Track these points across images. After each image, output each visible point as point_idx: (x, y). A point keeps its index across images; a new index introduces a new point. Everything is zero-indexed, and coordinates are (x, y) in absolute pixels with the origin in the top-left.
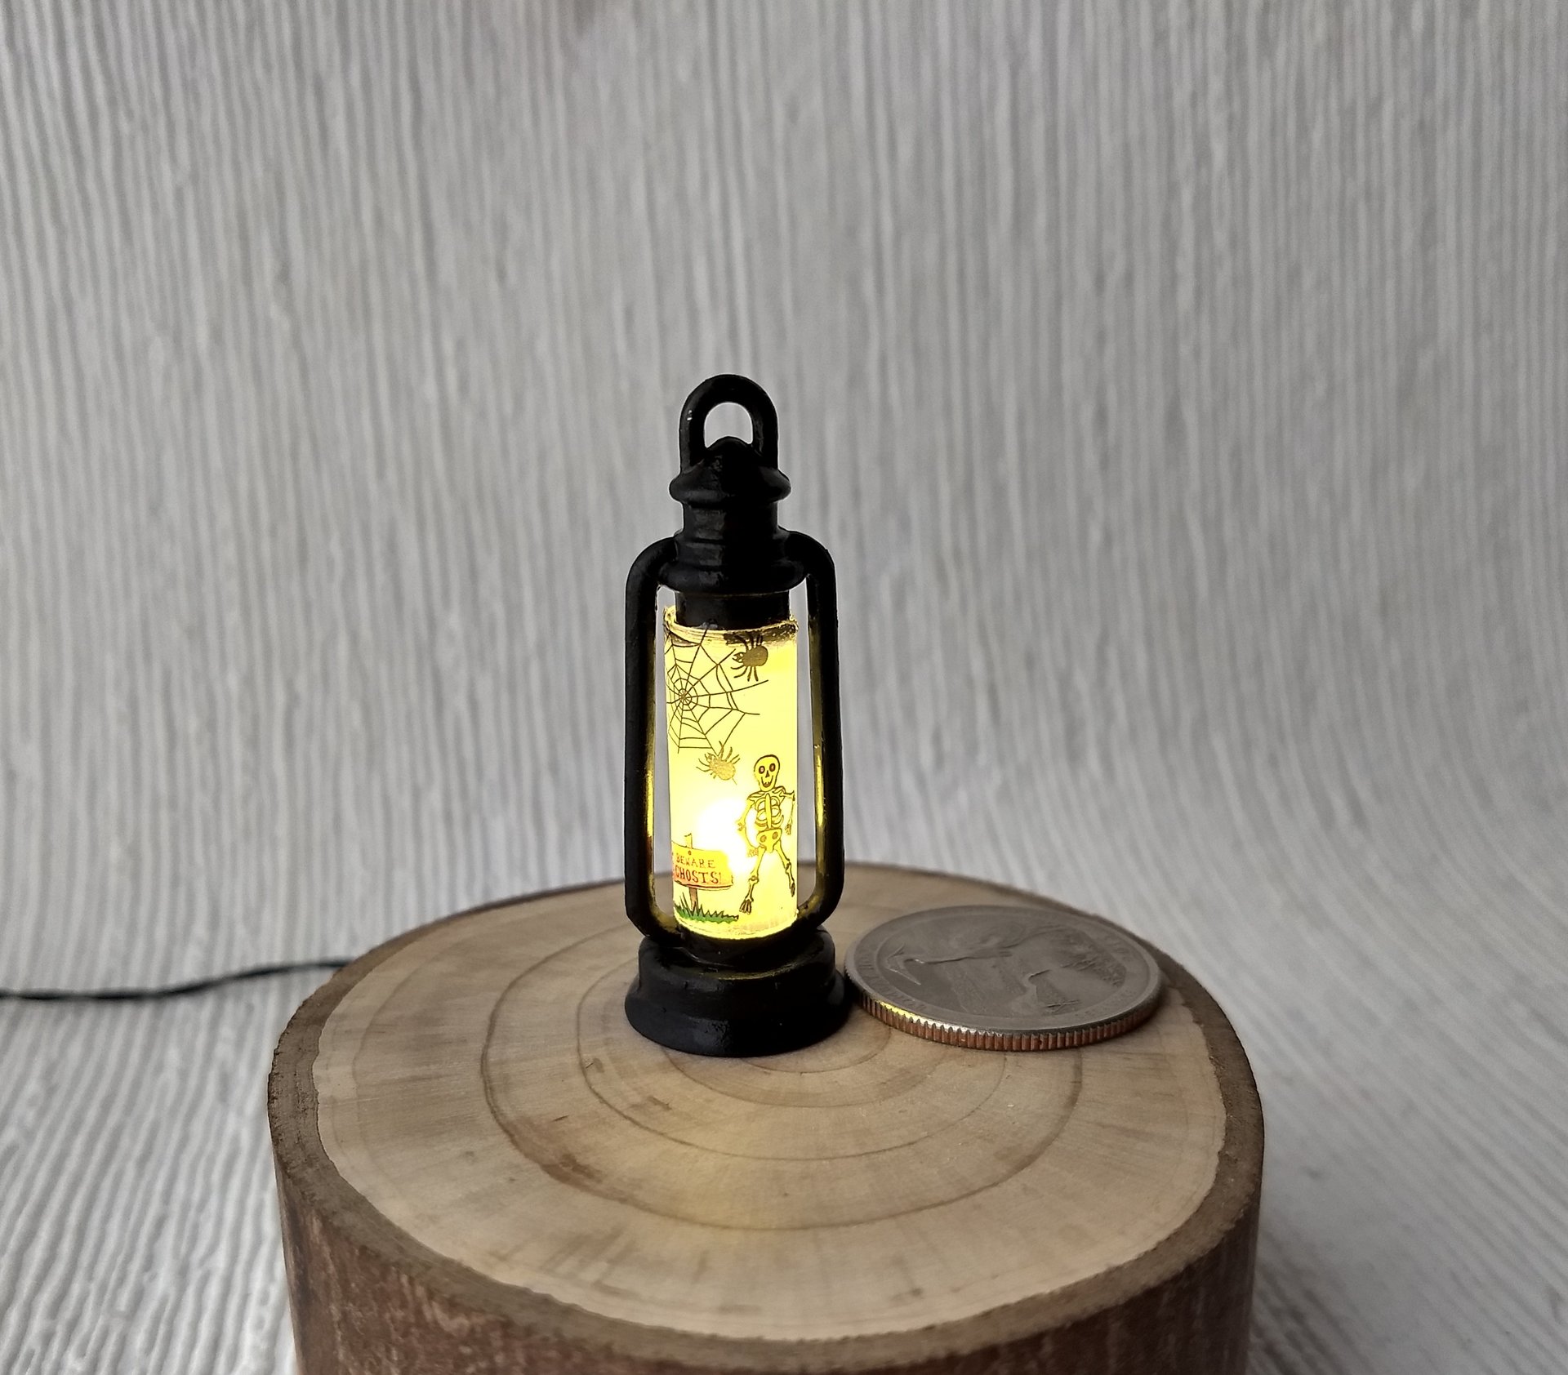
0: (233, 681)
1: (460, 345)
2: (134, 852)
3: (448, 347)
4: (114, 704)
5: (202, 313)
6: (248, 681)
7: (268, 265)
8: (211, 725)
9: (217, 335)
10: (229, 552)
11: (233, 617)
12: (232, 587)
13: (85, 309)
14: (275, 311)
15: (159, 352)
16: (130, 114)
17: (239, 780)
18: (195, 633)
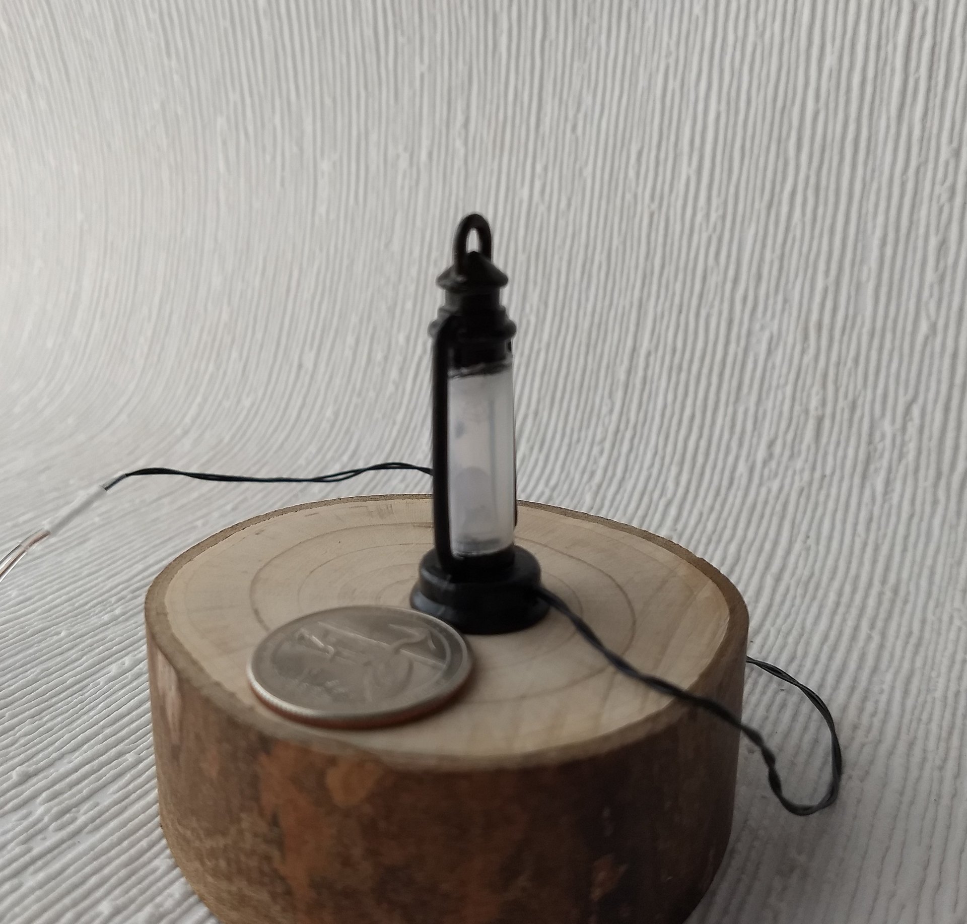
0: (401, 339)
1: (546, 169)
2: (336, 414)
3: (539, 168)
4: (350, 340)
5: (425, 143)
6: (408, 339)
7: (460, 118)
8: (386, 358)
9: (430, 154)
10: (414, 271)
11: (409, 305)
12: (412, 288)
13: (373, 137)
14: (459, 144)
15: (403, 163)
16: (403, 34)
17: (391, 388)
18: (391, 310)
